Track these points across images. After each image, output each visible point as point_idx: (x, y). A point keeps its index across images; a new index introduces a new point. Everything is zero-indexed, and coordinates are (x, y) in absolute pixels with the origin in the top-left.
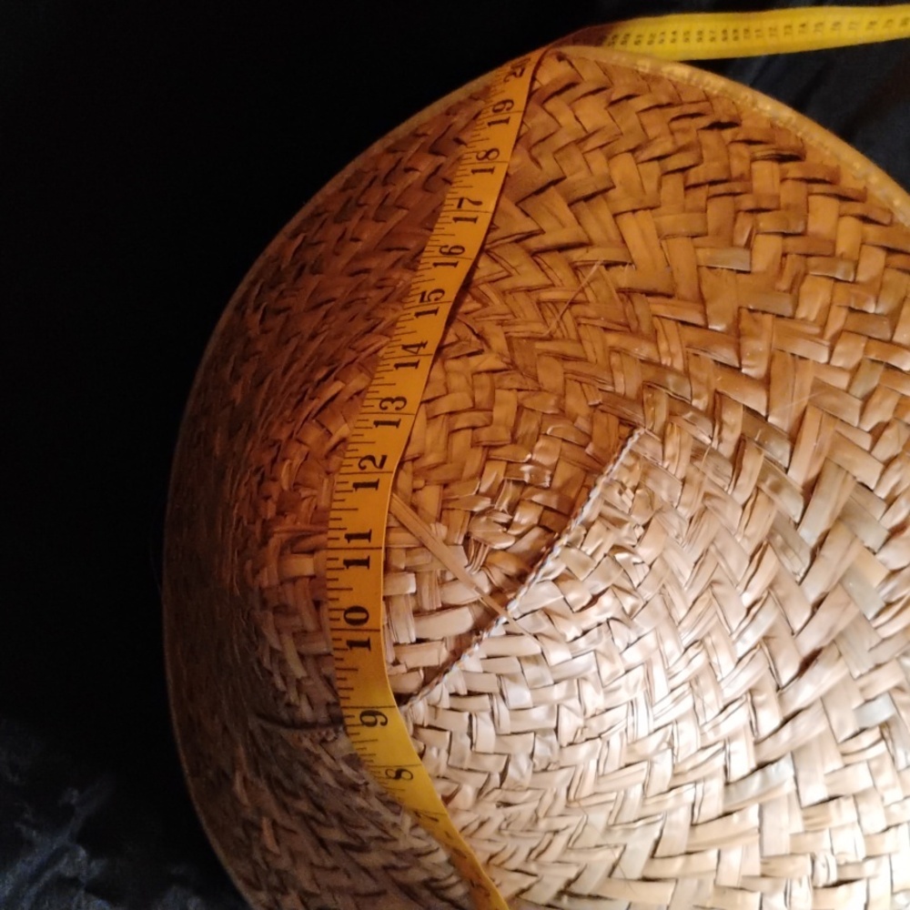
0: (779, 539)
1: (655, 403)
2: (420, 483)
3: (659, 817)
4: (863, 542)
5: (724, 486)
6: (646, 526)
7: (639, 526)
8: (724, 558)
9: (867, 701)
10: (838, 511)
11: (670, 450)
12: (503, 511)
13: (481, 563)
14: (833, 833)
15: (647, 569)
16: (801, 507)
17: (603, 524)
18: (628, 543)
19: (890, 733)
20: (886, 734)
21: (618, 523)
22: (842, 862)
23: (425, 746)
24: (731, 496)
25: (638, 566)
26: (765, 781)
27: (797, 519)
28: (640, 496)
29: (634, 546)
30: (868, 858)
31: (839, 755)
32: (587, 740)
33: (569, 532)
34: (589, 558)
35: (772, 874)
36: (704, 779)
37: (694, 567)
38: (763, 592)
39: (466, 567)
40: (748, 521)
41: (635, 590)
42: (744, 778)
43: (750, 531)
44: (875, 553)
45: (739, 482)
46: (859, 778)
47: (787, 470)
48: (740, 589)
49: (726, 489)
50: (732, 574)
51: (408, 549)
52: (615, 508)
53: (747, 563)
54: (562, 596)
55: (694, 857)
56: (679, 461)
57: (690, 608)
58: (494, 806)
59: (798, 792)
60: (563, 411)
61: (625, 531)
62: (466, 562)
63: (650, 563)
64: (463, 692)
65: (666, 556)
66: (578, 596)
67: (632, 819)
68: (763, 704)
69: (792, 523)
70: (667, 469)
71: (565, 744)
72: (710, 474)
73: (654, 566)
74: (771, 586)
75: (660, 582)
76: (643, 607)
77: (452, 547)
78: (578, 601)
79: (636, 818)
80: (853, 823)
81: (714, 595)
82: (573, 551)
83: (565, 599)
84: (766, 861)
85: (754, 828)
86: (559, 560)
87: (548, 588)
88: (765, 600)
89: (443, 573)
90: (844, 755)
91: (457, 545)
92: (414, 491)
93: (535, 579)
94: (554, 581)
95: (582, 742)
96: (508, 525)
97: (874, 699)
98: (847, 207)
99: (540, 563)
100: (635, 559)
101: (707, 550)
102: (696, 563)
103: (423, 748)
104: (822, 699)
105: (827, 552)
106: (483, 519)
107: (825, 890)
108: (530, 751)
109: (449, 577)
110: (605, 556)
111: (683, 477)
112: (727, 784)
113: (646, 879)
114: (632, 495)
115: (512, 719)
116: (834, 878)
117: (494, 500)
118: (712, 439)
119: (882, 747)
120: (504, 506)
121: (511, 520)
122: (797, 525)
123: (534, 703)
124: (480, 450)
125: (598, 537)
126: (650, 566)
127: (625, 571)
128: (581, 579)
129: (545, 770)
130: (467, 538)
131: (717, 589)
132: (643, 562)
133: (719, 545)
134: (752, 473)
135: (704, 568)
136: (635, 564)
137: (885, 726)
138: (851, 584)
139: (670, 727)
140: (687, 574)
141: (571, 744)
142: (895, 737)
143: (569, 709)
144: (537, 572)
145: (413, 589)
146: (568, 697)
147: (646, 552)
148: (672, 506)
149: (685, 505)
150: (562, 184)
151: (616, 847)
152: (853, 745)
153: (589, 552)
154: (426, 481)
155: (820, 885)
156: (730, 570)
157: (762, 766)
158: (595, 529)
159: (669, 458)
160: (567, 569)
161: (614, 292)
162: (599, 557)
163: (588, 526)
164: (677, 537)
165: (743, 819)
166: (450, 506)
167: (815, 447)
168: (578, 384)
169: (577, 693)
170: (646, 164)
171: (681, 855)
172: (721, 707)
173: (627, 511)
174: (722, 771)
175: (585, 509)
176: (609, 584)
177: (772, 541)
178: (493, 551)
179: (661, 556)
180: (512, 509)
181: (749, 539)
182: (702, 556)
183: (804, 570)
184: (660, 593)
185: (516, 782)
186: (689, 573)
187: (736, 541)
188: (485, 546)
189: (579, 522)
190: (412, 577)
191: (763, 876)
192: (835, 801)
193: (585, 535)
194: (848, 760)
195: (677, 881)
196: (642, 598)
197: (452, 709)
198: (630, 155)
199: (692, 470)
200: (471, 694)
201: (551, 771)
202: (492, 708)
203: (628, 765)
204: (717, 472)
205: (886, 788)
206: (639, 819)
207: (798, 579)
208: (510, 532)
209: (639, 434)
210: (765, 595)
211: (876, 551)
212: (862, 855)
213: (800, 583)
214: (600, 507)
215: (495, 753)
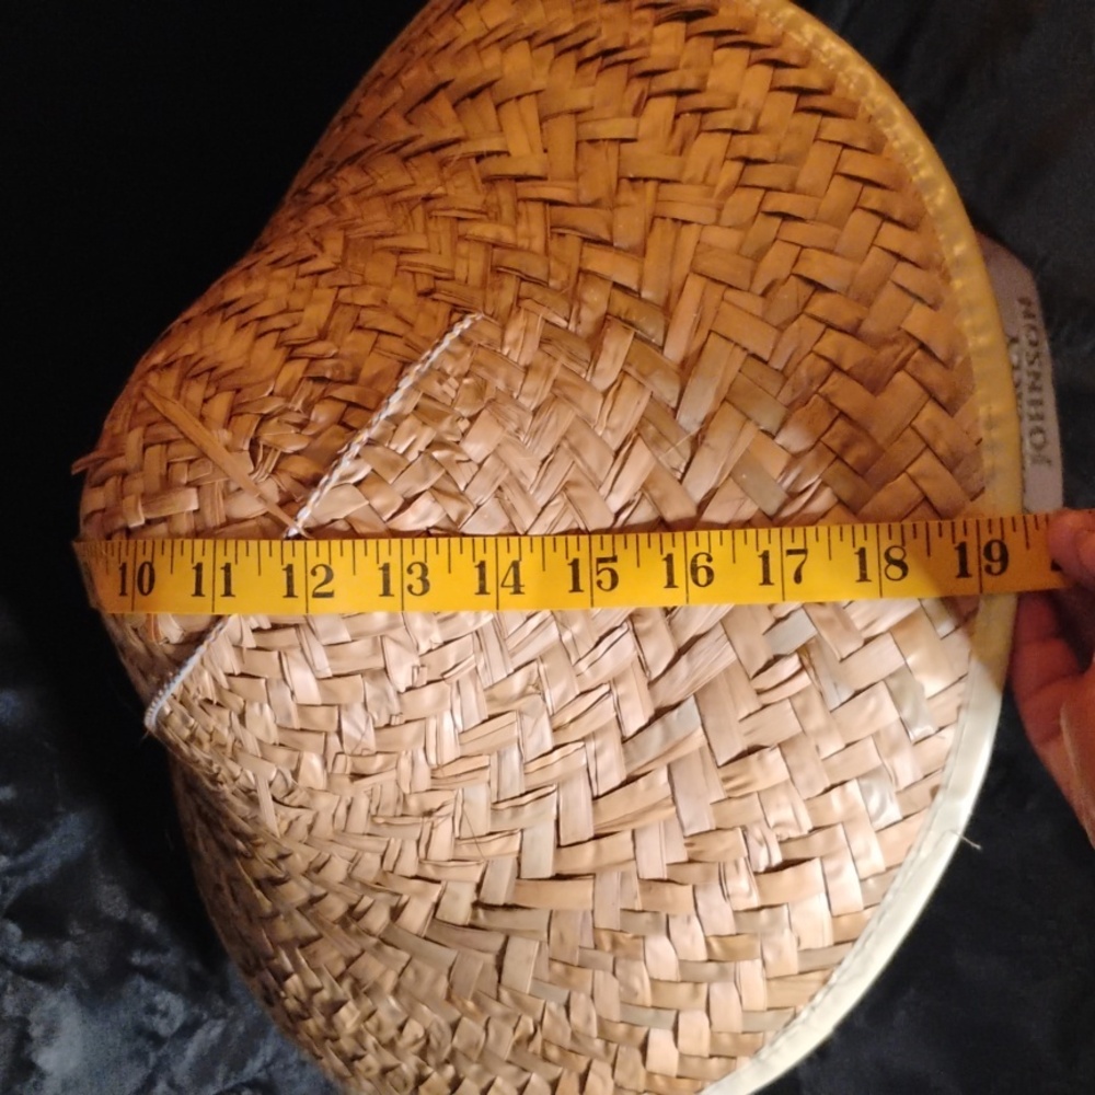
0: (651, 428)
1: (501, 287)
2: (212, 391)
3: (550, 789)
4: (758, 424)
5: (581, 373)
6: (472, 419)
7: (463, 418)
8: (579, 455)
9: (779, 621)
10: (725, 391)
11: (510, 336)
12: (298, 412)
13: (270, 470)
14: (762, 796)
15: (475, 469)
16: (677, 389)
17: (419, 419)
18: (450, 439)
19: (810, 659)
20: (806, 662)
21: (438, 417)
22: (785, 837)
23: (245, 702)
24: (590, 384)
25: (464, 465)
26: (667, 735)
27: (674, 404)
28: (467, 386)
29: (458, 442)
30: (816, 829)
31: (754, 695)
32: (429, 683)
33: (370, 426)
34: (399, 458)
35: (700, 858)
36: (593, 736)
37: (541, 467)
38: (635, 494)
39: (251, 474)
40: (612, 409)
41: (462, 493)
42: (641, 730)
43: (615, 421)
44: (773, 437)
45: (599, 366)
46: (782, 722)
47: (662, 348)
48: (604, 491)
49: (583, 376)
50: (594, 475)
51: (191, 462)
52: (434, 400)
53: (612, 459)
54: (367, 502)
55: (604, 841)
56: (522, 347)
57: (539, 515)
58: (346, 780)
59: (709, 744)
60: (385, 302)
61: (445, 425)
62: (252, 468)
63: (479, 461)
64: (266, 625)
65: (503, 453)
66: (385, 501)
67: (517, 794)
68: (648, 632)
69: (669, 410)
70: (507, 356)
71: (403, 689)
72: (562, 360)
73: (485, 464)
74: (644, 488)
75: (494, 482)
76: (473, 513)
77: (235, 454)
78: (386, 508)
79: (523, 791)
80: (786, 782)
81: (570, 499)
82: (379, 449)
83: (370, 505)
84: (691, 841)
85: (667, 798)
86: (361, 461)
87: (348, 493)
88: (638, 503)
89: (227, 483)
90: (760, 692)
91: (242, 450)
92: (205, 401)
93: (327, 482)
94: (358, 484)
95: (423, 686)
96: (301, 426)
97: (786, 618)
98: (757, 54)
99: (335, 462)
100: (459, 457)
101: (558, 446)
102: (544, 461)
103: (243, 703)
104: (722, 622)
105: (713, 439)
106: (275, 420)
107: (767, 876)
108: (362, 700)
109: (233, 487)
110: (420, 453)
111: (528, 363)
112: (624, 740)
113: (558, 877)
114: (456, 384)
115: (331, 658)
116: (777, 859)
117: (288, 398)
118: (568, 321)
119: (804, 680)
120: (299, 406)
121: (308, 420)
122: (675, 410)
123: (352, 636)
124: (283, 349)
125: (411, 432)
126: (480, 465)
127: (447, 473)
128: (391, 482)
129: (388, 726)
130: (254, 443)
131: (573, 491)
132: (470, 460)
133: (573, 440)
134: (616, 356)
135: (554, 467)
136: (459, 462)
137: (803, 650)
138: (744, 476)
139: (534, 665)
140: (532, 474)
141: (409, 689)
142: (816, 663)
143: (397, 642)
144: (331, 474)
145: (194, 506)
146: (392, 627)
147: (475, 448)
148: (512, 396)
149: (527, 395)
150: (450, 87)
151: (511, 834)
152: (766, 680)
153: (401, 451)
154: (217, 388)
155: (762, 869)
156: (589, 468)
157: (660, 713)
158: (407, 424)
159: (509, 344)
160: (373, 470)
161: (479, 181)
162: (413, 456)
163: (396, 420)
164: (517, 431)
165: (650, 787)
166: (238, 411)
167: (695, 319)
168: (410, 276)
169: (401, 620)
170: (541, 49)
171: (589, 840)
172: (597, 639)
173: (449, 403)
174: (615, 723)
175: (391, 400)
176: (426, 486)
177: (642, 432)
178: (284, 455)
179: (495, 453)
180: (308, 407)
181: (613, 431)
182: (551, 453)
183: (684, 464)
184: (496, 497)
185: (358, 744)
186: (535, 473)
187: (595, 434)
188: (276, 450)
189: (383, 417)
190: (193, 491)
191: (691, 861)
192: (756, 755)
193: (394, 431)
194: (766, 699)
195: (594, 875)
196: (471, 502)
197: (258, 649)
198: (526, 43)
199: (540, 355)
200: (275, 627)
201: (394, 726)
202: (301, 644)
203: (492, 717)
204: (572, 357)
205: (818, 733)
206: (527, 793)
207: (679, 476)
208: (303, 432)
209: (474, 319)
210: (637, 497)
211: (774, 432)
212: (807, 825)
213: (681, 481)
214: (416, 399)
215: (323, 705)
